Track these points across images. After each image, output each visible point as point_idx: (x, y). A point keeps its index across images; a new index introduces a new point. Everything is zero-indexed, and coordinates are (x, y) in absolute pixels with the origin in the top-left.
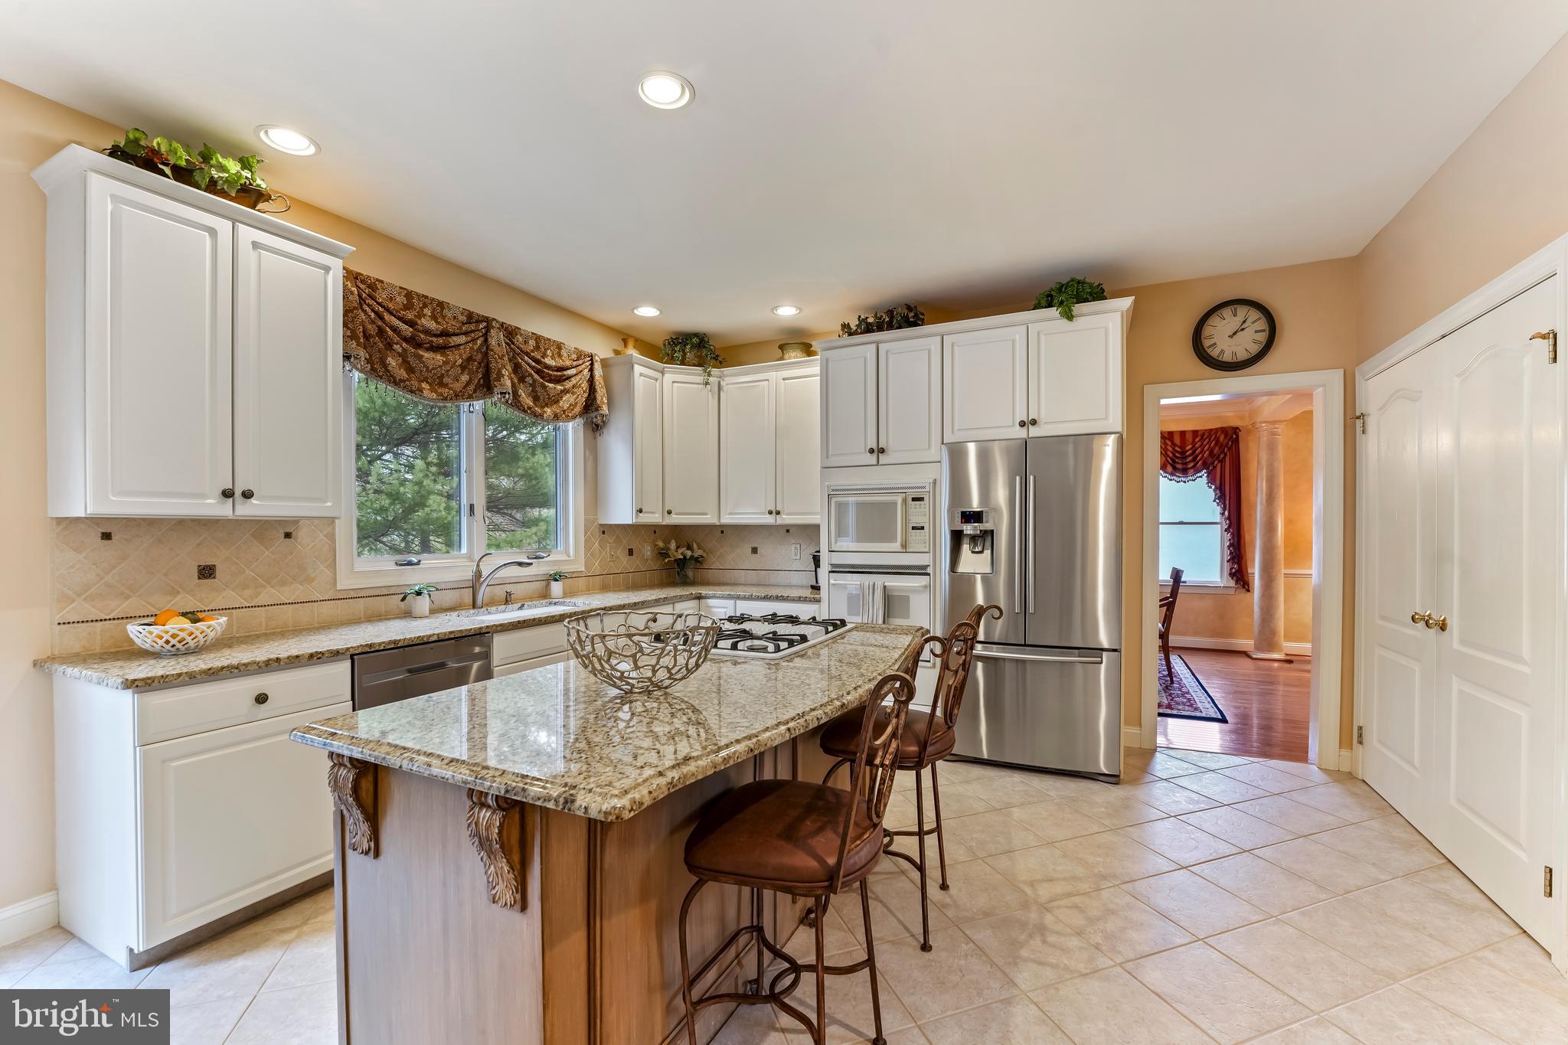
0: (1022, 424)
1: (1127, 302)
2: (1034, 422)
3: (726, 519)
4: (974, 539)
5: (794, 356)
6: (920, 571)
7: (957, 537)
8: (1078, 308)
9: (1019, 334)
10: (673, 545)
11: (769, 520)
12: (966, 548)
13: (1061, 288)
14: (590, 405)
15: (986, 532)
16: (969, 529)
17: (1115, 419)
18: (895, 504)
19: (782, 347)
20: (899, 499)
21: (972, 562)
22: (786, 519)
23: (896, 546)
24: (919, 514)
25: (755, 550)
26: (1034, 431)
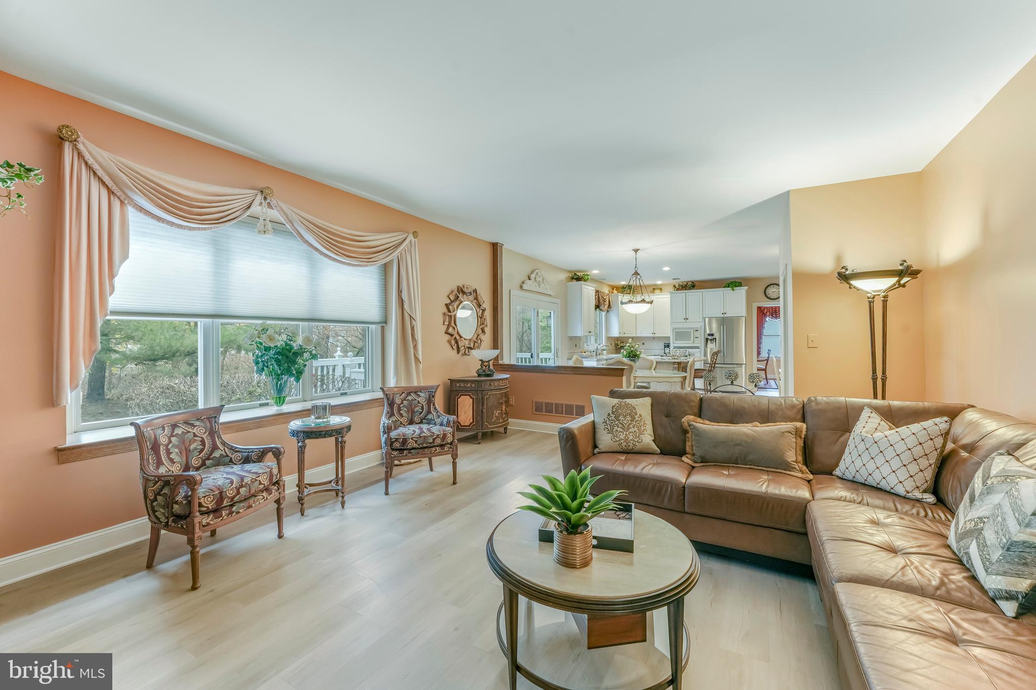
0: (723, 314)
1: (746, 288)
2: (725, 313)
3: (638, 335)
4: (711, 340)
5: (657, 292)
6: (698, 348)
7: (707, 339)
8: (735, 288)
9: (721, 293)
10: (619, 343)
11: (652, 335)
12: (709, 342)
13: (732, 283)
14: (609, 306)
15: (714, 338)
16: (710, 338)
17: (744, 314)
18: (691, 332)
19: (654, 289)
20: (692, 331)
21: (710, 345)
22: (657, 335)
23: (692, 342)
24: (697, 334)
25: (643, 344)
26: (725, 315)
